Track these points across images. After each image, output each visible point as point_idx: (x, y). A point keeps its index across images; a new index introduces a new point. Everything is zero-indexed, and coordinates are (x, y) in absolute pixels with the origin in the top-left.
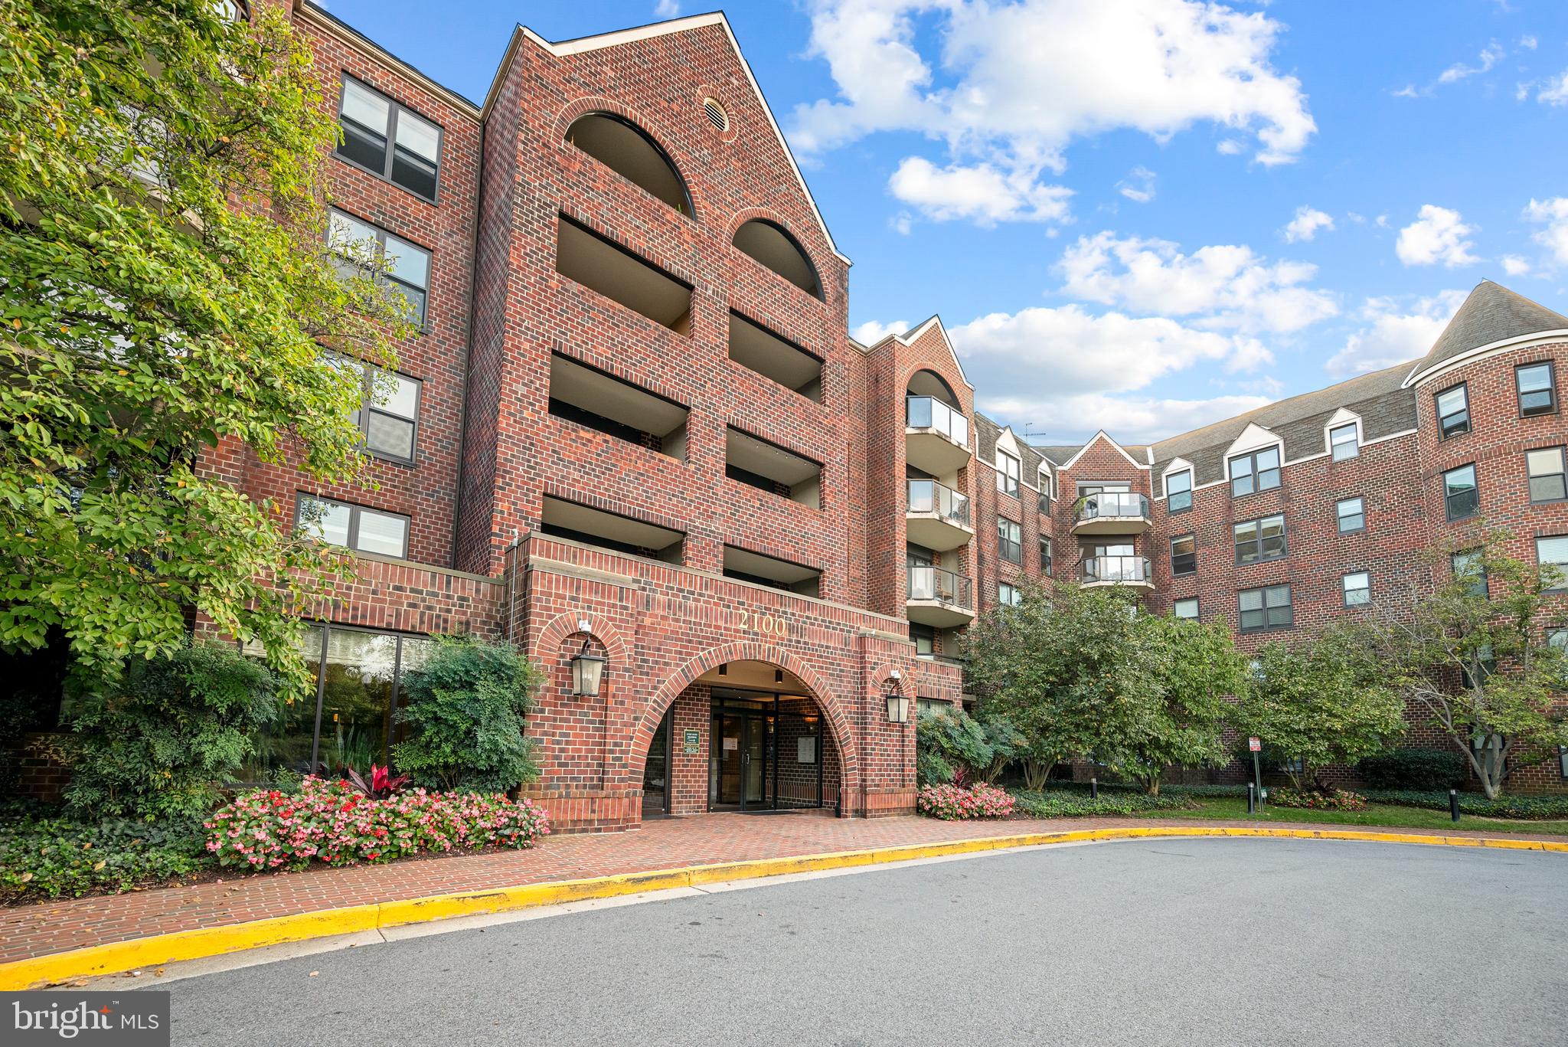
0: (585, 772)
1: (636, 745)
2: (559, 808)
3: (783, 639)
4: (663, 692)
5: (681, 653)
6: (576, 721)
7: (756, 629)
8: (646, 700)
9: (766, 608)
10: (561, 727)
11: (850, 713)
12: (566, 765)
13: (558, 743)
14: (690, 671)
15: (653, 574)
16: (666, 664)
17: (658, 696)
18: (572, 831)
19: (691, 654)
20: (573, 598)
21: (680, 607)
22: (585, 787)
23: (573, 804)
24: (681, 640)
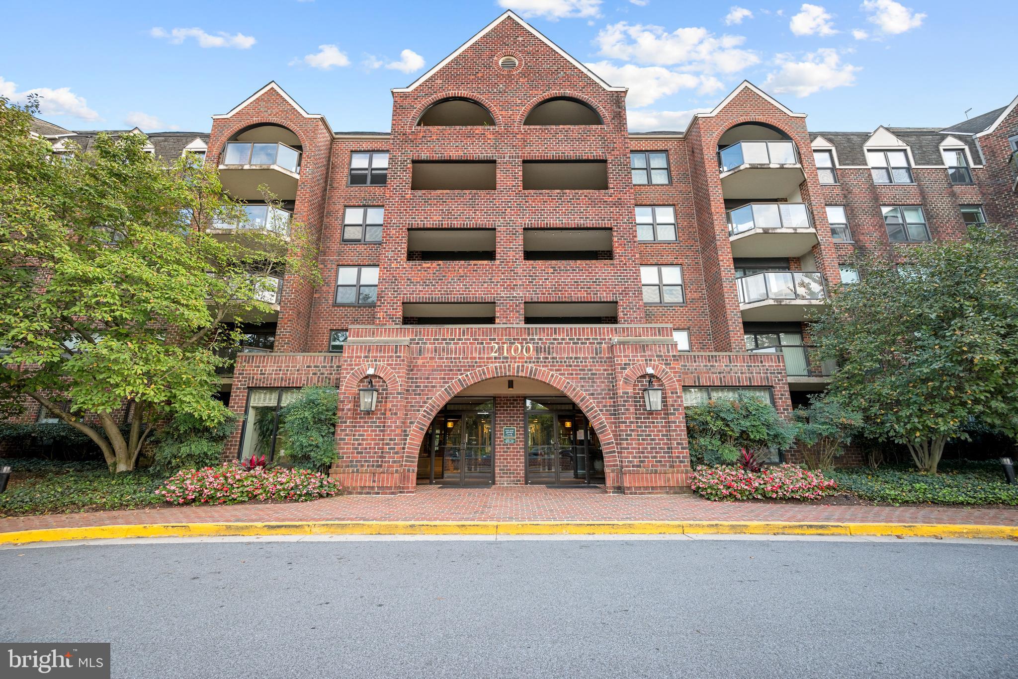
0: (374, 457)
1: (411, 439)
2: (352, 479)
3: (531, 358)
4: (430, 404)
5: (444, 378)
6: (368, 427)
7: (505, 354)
8: (419, 411)
9: (514, 339)
10: (359, 431)
11: (605, 406)
12: (362, 453)
13: (357, 440)
14: (451, 389)
15: (424, 334)
16: (433, 387)
17: (427, 407)
18: (361, 493)
19: (453, 378)
20: (366, 357)
21: (444, 350)
22: (373, 466)
23: (361, 476)
24: (445, 370)
